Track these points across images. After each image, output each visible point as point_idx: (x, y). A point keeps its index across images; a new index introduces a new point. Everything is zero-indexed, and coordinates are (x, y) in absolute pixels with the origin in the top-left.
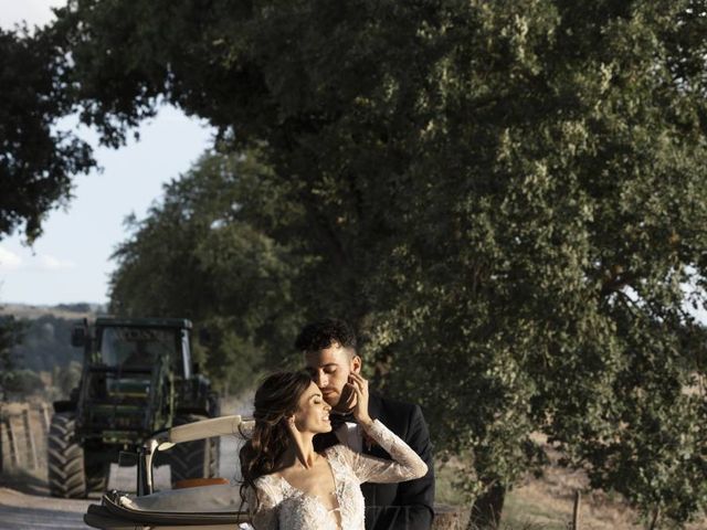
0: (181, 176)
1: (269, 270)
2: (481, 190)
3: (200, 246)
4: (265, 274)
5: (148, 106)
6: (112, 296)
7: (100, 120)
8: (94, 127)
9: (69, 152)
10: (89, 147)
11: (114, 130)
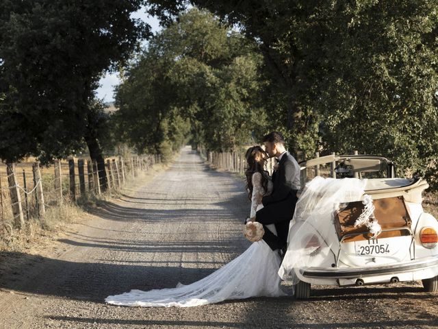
0: (157, 33)
1: (212, 84)
2: (379, 51)
3: (171, 71)
4: (209, 85)
5: (181, 5)
6: (116, 98)
7: (159, 13)
8: (156, 16)
9: (139, 29)
10: (150, 26)
11: (166, 17)
